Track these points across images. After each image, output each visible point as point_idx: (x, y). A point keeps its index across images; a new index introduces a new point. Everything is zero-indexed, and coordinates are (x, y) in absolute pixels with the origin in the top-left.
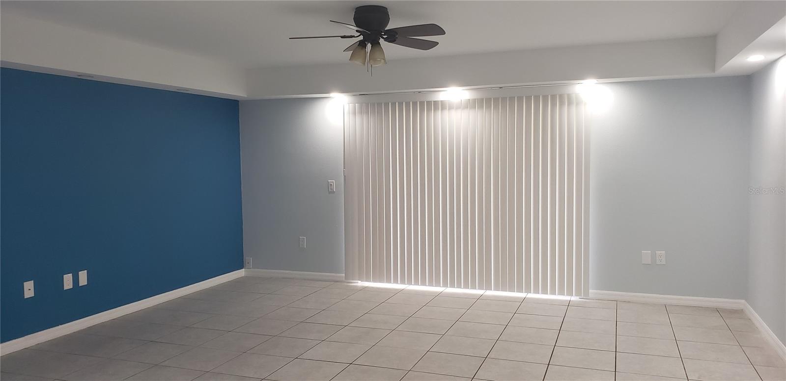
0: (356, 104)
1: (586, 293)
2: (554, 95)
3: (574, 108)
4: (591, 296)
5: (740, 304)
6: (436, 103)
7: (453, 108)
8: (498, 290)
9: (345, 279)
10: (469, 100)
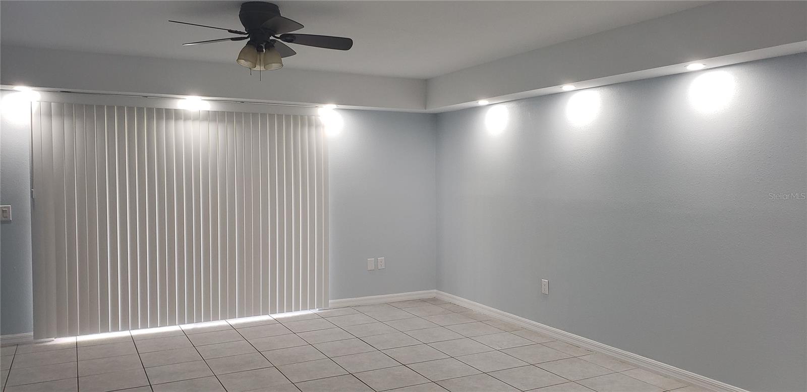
0: (52, 103)
1: (327, 304)
2: (296, 116)
3: (313, 130)
4: (330, 306)
5: (433, 293)
6: (168, 111)
7: (191, 119)
8: (243, 317)
9: (34, 338)
10: (209, 111)
